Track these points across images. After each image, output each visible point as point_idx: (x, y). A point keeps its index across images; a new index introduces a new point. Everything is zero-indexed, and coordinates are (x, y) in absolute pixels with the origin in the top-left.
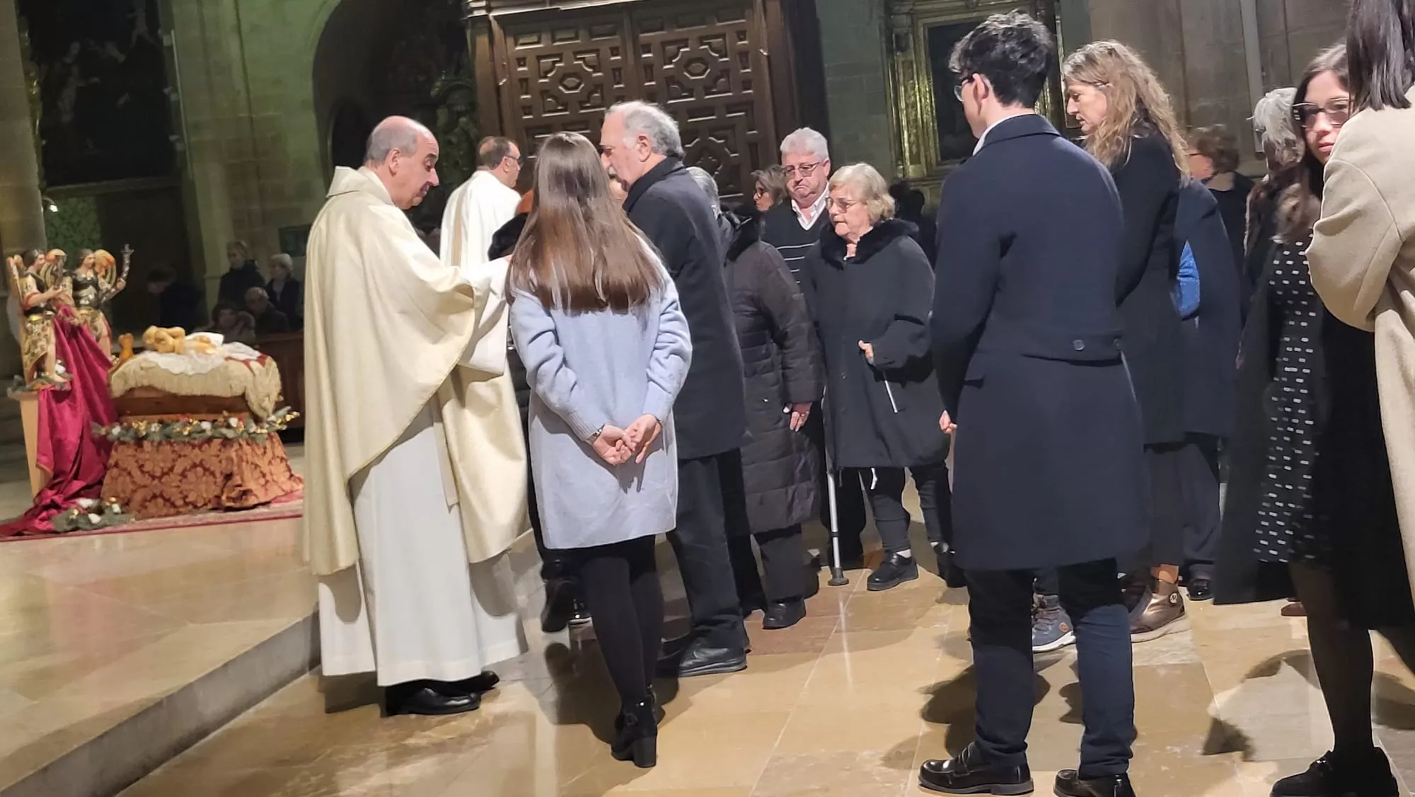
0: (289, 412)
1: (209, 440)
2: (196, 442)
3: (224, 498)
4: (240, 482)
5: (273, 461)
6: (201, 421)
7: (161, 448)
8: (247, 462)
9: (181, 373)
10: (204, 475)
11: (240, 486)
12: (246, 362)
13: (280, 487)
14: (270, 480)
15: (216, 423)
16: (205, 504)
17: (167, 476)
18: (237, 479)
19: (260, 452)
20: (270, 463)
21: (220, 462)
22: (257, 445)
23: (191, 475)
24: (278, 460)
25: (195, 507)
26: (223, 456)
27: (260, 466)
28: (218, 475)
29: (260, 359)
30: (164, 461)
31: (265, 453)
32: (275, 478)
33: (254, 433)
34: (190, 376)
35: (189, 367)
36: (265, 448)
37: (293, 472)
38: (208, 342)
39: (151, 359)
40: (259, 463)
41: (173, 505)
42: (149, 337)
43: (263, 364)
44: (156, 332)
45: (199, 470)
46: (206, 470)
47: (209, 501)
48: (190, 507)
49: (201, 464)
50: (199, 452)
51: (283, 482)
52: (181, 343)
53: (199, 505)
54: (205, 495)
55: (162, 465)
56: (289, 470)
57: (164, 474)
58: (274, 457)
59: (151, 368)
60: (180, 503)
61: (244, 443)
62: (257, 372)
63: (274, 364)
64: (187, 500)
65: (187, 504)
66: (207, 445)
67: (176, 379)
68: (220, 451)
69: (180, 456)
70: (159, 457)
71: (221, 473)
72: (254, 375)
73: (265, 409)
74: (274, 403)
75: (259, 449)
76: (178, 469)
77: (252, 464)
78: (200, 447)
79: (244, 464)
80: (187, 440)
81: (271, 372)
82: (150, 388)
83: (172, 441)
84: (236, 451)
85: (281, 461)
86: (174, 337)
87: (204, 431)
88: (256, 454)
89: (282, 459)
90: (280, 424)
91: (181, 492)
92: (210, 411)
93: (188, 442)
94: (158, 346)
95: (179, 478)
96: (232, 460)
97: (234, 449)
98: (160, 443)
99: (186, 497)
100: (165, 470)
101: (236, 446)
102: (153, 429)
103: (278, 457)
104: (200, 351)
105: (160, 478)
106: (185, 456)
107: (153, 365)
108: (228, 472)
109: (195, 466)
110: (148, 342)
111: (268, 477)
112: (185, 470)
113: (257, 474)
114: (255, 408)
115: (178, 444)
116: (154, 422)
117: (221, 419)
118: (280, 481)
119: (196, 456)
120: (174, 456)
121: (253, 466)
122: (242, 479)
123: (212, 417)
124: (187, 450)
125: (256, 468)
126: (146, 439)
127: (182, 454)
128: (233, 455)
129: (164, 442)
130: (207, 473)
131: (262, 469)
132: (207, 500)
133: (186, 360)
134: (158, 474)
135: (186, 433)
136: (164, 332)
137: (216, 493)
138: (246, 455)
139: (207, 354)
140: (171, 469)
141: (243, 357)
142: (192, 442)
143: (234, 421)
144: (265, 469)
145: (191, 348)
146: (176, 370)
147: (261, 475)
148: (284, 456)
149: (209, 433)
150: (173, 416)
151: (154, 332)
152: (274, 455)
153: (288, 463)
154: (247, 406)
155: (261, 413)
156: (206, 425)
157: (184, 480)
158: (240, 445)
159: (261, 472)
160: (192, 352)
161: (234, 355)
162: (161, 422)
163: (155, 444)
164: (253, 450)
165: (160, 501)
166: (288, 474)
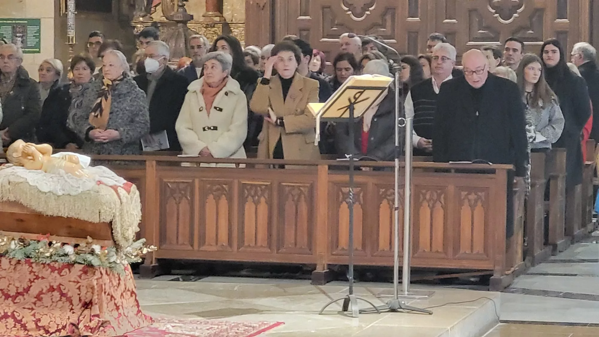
0: (145, 244)
1: (70, 265)
2: (56, 265)
3: (81, 326)
4: (98, 312)
5: (124, 294)
6: (64, 244)
7: (19, 267)
8: (105, 293)
9: (50, 192)
10: (60, 300)
11: (98, 316)
12: (115, 188)
13: (129, 322)
14: (122, 314)
15: (79, 248)
16: (59, 331)
17: (20, 297)
18: (95, 310)
19: (115, 283)
20: (122, 295)
21: (79, 288)
22: (113, 275)
23: (46, 298)
24: (129, 293)
25: (47, 332)
26: (84, 283)
27: (115, 299)
28: (75, 301)
29: (126, 187)
30: (20, 282)
31: (119, 284)
32: (126, 312)
33: (114, 262)
34: (59, 196)
35: (59, 187)
36: (119, 279)
37: (140, 308)
38: (77, 163)
39: (18, 174)
40: (114, 295)
41: (24, 327)
42: (16, 151)
43: (129, 192)
44: (24, 147)
45: (56, 294)
46: (62, 295)
47: (64, 327)
48: (42, 332)
49: (59, 289)
50: (58, 276)
51: (131, 318)
52: (49, 161)
53: (51, 330)
54: (58, 321)
55: (18, 284)
56: (138, 306)
57: (18, 294)
58: (126, 290)
59: (18, 183)
60: (31, 325)
61: (104, 272)
62: (124, 200)
63: (138, 193)
64: (39, 324)
65: (38, 328)
66: (67, 270)
67: (43, 197)
68: (80, 277)
69: (37, 278)
70: (16, 275)
71: (80, 300)
72: (121, 203)
73: (127, 240)
74: (134, 234)
75: (115, 279)
76: (34, 291)
77: (108, 294)
78: (60, 270)
79: (103, 293)
80: (48, 262)
81: (134, 202)
82: (16, 204)
83: (32, 260)
84: (97, 279)
85: (131, 296)
86: (43, 154)
87: (66, 255)
88: (112, 284)
89: (133, 292)
90: (136, 256)
91: (34, 315)
92: (71, 235)
93: (49, 264)
94: (25, 161)
95: (34, 300)
96: (93, 288)
97: (96, 277)
98: (19, 262)
99: (39, 320)
100: (20, 290)
101: (98, 275)
102: (13, 246)
103: (128, 290)
104: (70, 171)
105: (15, 297)
106: (43, 278)
107: (22, 180)
108: (87, 301)
109: (52, 289)
110: (15, 155)
111: (121, 311)
112: (41, 293)
113: (112, 306)
114: (118, 236)
115: (37, 264)
116: (13, 239)
117: (83, 244)
118: (129, 316)
119: (54, 279)
120: (32, 277)
121: (109, 297)
122: (100, 309)
123: (74, 241)
124: (46, 272)
125: (111, 300)
126: (4, 256)
127: (40, 276)
128: (95, 283)
129: (23, 261)
130: (64, 299)
131: (116, 302)
132: (60, 327)
133: (55, 179)
134: (12, 293)
135: (48, 254)
136: (33, 147)
137: (71, 321)
138: (105, 284)
139: (77, 175)
140: (27, 290)
141: (112, 183)
142: (52, 264)
143: (97, 248)
144: (119, 301)
145: (60, 167)
146: (45, 189)
147: (115, 307)
148: (134, 290)
149: (73, 258)
150: (34, 236)
151: (21, 146)
152: (126, 288)
153: (137, 298)
154: (112, 233)
155: (122, 242)
156: (69, 249)
157: (38, 303)
158: (101, 274)
159: (115, 304)
160: (62, 171)
161: (104, 180)
162: (22, 240)
163: (13, 262)
164: (111, 281)
165: (11, 321)
166: (136, 309)
